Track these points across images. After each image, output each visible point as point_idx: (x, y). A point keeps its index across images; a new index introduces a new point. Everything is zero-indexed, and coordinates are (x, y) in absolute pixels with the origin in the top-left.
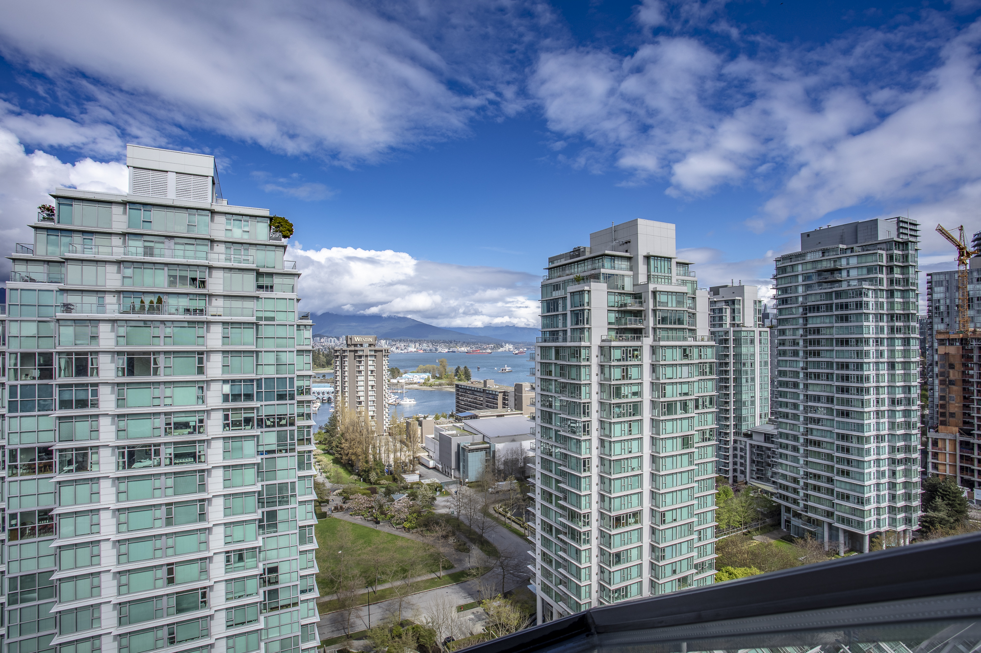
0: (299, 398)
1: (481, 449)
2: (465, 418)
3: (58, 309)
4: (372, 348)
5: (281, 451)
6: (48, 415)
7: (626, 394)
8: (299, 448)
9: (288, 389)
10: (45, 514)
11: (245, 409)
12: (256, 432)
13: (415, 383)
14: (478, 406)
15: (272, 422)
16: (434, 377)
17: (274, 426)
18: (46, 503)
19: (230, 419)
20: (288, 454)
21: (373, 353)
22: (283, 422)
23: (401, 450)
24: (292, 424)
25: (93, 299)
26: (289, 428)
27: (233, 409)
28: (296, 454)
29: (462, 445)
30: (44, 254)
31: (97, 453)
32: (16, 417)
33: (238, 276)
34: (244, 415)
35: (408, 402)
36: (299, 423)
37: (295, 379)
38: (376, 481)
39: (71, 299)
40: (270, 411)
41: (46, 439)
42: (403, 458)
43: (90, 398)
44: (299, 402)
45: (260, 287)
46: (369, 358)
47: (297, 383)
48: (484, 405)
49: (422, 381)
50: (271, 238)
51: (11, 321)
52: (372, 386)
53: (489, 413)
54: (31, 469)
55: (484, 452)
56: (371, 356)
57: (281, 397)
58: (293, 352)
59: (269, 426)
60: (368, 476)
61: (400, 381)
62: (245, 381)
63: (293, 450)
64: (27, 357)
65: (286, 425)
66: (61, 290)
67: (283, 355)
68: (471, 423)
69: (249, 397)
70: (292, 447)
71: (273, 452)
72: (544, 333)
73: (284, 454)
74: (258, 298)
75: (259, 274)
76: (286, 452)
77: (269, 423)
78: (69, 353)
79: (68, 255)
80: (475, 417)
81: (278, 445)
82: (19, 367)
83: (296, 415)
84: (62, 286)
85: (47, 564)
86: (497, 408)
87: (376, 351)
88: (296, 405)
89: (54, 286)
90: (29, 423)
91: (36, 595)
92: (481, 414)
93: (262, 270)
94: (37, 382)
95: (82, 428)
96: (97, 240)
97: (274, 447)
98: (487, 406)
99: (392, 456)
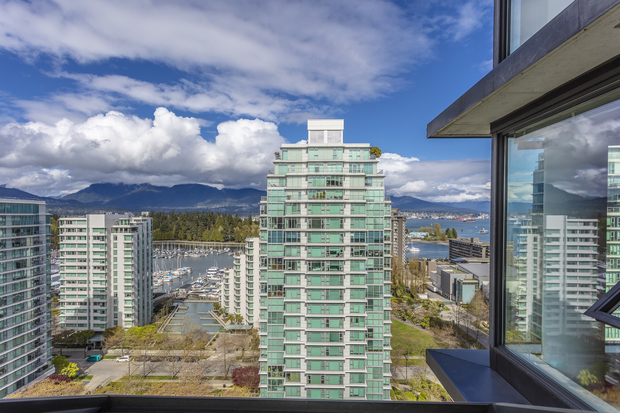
0: (385, 242)
1: (472, 284)
2: (458, 262)
3: (286, 198)
4: (396, 216)
5: (375, 269)
6: (282, 245)
8: (385, 269)
9: (380, 237)
10: (280, 287)
11: (361, 246)
12: (365, 258)
13: (418, 238)
14: (468, 255)
15: (371, 254)
16: (431, 235)
17: (372, 256)
18: (280, 282)
19: (354, 251)
20: (379, 271)
21: (396, 219)
22: (377, 254)
23: (416, 279)
24: (381, 256)
25: (296, 193)
26: (380, 257)
27: (355, 246)
28: (383, 271)
29: (458, 279)
30: (278, 174)
31: (299, 263)
32: (270, 245)
33: (356, 179)
34: (360, 249)
35: (415, 250)
36: (385, 255)
37: (384, 232)
38: (400, 296)
39: (289, 193)
40: (371, 248)
41: (280, 255)
42: (417, 284)
43: (297, 238)
45: (366, 184)
46: (394, 222)
47: (384, 234)
48: (471, 255)
49: (423, 237)
50: (371, 159)
51: (269, 204)
52: (396, 239)
53: (476, 260)
54: (274, 267)
55: (474, 286)
56: (395, 220)
57: (377, 241)
58: (383, 218)
59: (370, 256)
60: (395, 292)
61: (408, 237)
62: (361, 232)
63: (382, 269)
64: (274, 219)
65: (378, 256)
66: (285, 190)
67: (377, 220)
68: (463, 265)
69: (362, 240)
70: (382, 268)
71: (372, 269)
73: (377, 271)
74: (366, 190)
75: (366, 178)
76: (378, 270)
77: (370, 254)
78: (290, 218)
79: (288, 174)
80: (465, 262)
81: (375, 266)
82: (271, 223)
83: (383, 251)
84: (286, 188)
85: (280, 309)
86: (481, 257)
87: (398, 218)
88: (384, 245)
89: (283, 188)
90: (275, 248)
91: (277, 321)
92: (470, 260)
93: (368, 175)
94: (277, 230)
95: (294, 251)
96: (297, 166)
97: (372, 267)
98: (474, 255)
99: (410, 282)
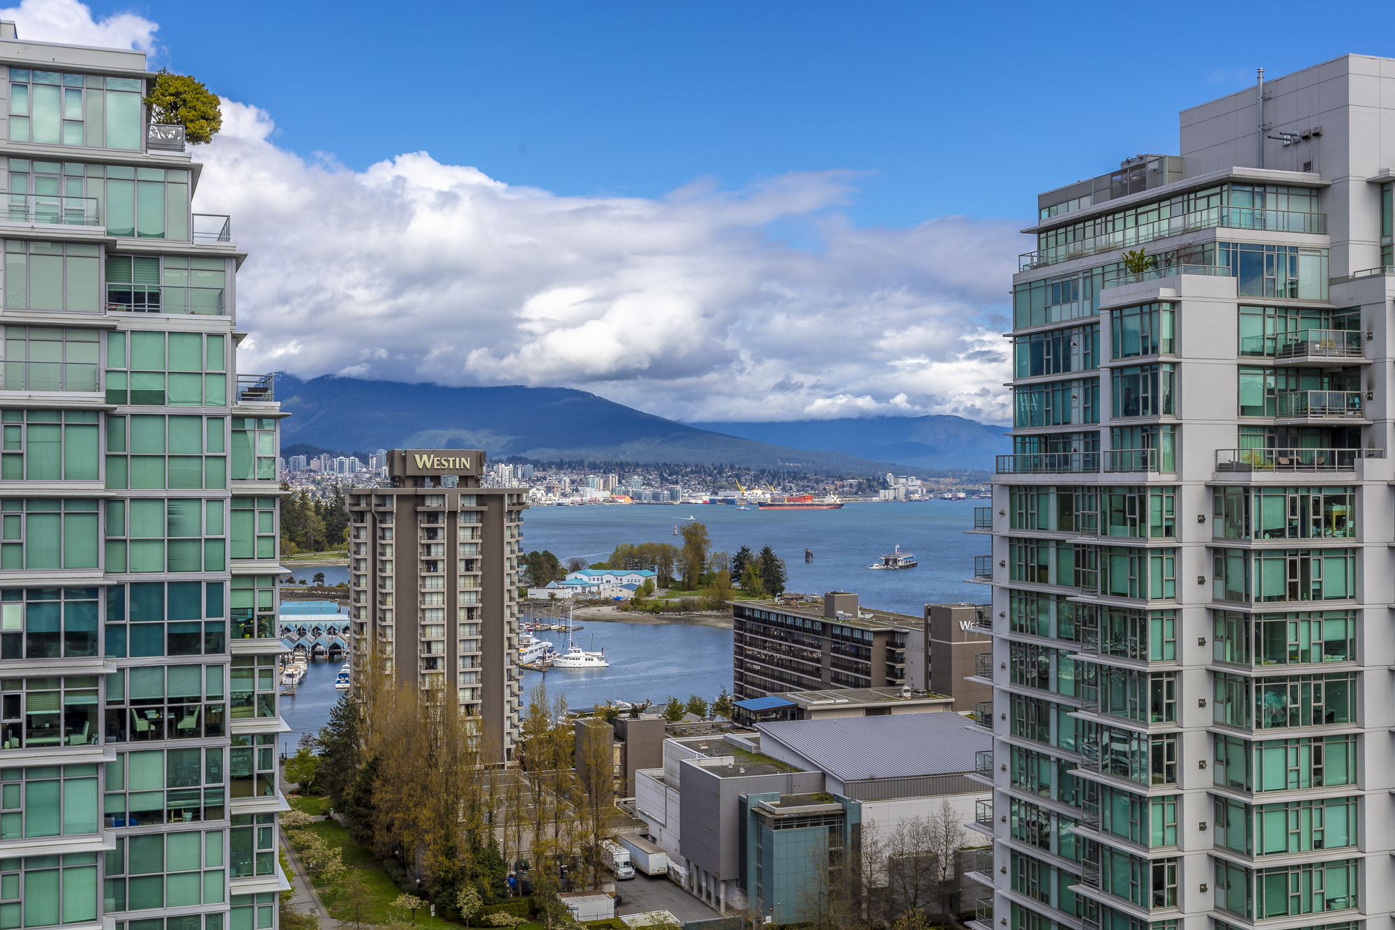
0: (238, 647)
1: (815, 820)
2: (765, 715)
4: (471, 489)
5: (178, 813)
7: (1303, 645)
8: (236, 806)
9: (204, 618)
11: (70, 679)
12: (102, 752)
13: (606, 602)
14: (812, 679)
15: (153, 722)
16: (665, 581)
17: (158, 735)
19: (24, 712)
20: (203, 825)
21: (472, 504)
22: (188, 722)
23: (558, 817)
24: (215, 729)
26: (203, 742)
27: (31, 681)
28: (225, 823)
29: (751, 805)
33: (48, 266)
34: (65, 701)
35: (582, 663)
36: (238, 725)
37: (227, 586)
38: (478, 915)
40: (147, 688)
42: (564, 843)
44: (237, 659)
45: (118, 298)
46: (461, 522)
47: (230, 601)
48: (826, 676)
49: (628, 595)
50: (150, 145)
52: (470, 610)
53: (842, 702)
55: (823, 830)
56: (467, 513)
57: (182, 642)
58: (221, 500)
59: (142, 736)
60: (453, 899)
61: (560, 594)
62: (71, 591)
63: (216, 811)
65: (195, 733)
67: (188, 510)
68: (784, 730)
69: (81, 642)
70: (214, 802)
71: (153, 816)
72: (1021, 441)
73: (188, 825)
74: (111, 330)
75: (115, 257)
76: (196, 817)
77: (142, 725)
80: (796, 713)
81: (172, 796)
83: (227, 701)
86: (868, 684)
87: (481, 498)
88: (228, 668)
92: (816, 703)
93: (123, 244)
97: (157, 802)
98: (836, 679)
99: (528, 836)
